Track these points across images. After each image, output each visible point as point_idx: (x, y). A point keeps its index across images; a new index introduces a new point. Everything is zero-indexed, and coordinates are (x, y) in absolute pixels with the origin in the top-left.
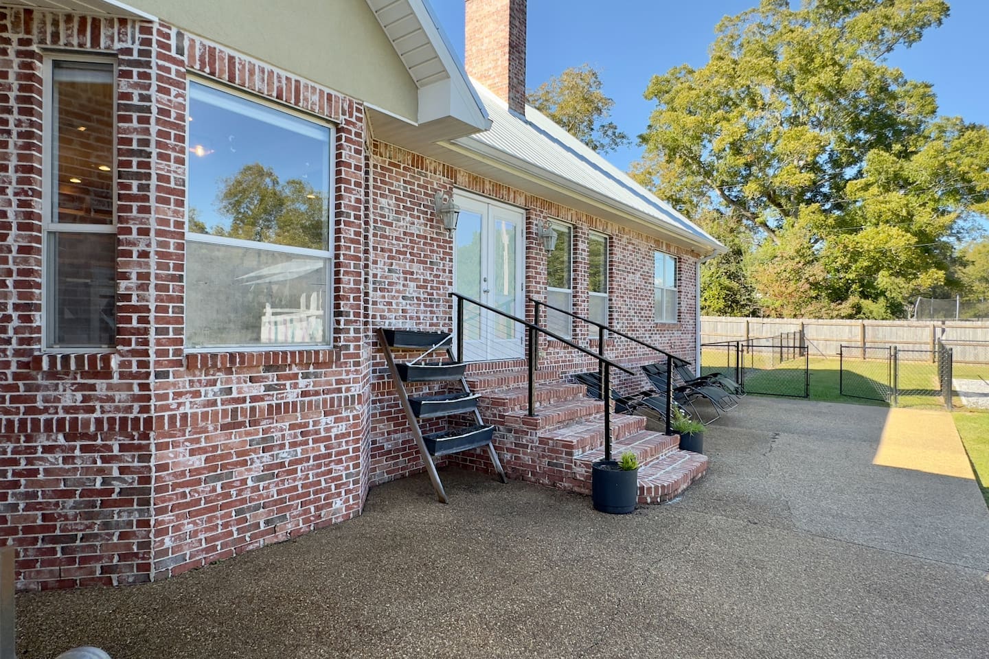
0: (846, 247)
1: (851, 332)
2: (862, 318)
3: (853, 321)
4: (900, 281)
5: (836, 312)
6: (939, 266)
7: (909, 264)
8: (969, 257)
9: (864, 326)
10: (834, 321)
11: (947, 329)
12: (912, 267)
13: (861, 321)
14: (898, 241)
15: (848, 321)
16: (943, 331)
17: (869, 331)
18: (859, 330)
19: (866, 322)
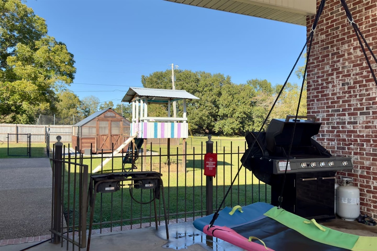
0: (8, 88)
1: (11, 130)
2: (16, 123)
3: (12, 125)
4: (32, 106)
5: (4, 120)
6: (47, 101)
7: (36, 99)
8: (60, 98)
9: (17, 127)
10: (3, 124)
11: (50, 128)
12: (38, 100)
13: (16, 124)
14: (30, 87)
15: (10, 125)
16: (49, 129)
17: (19, 129)
18: (15, 129)
19: (18, 125)
